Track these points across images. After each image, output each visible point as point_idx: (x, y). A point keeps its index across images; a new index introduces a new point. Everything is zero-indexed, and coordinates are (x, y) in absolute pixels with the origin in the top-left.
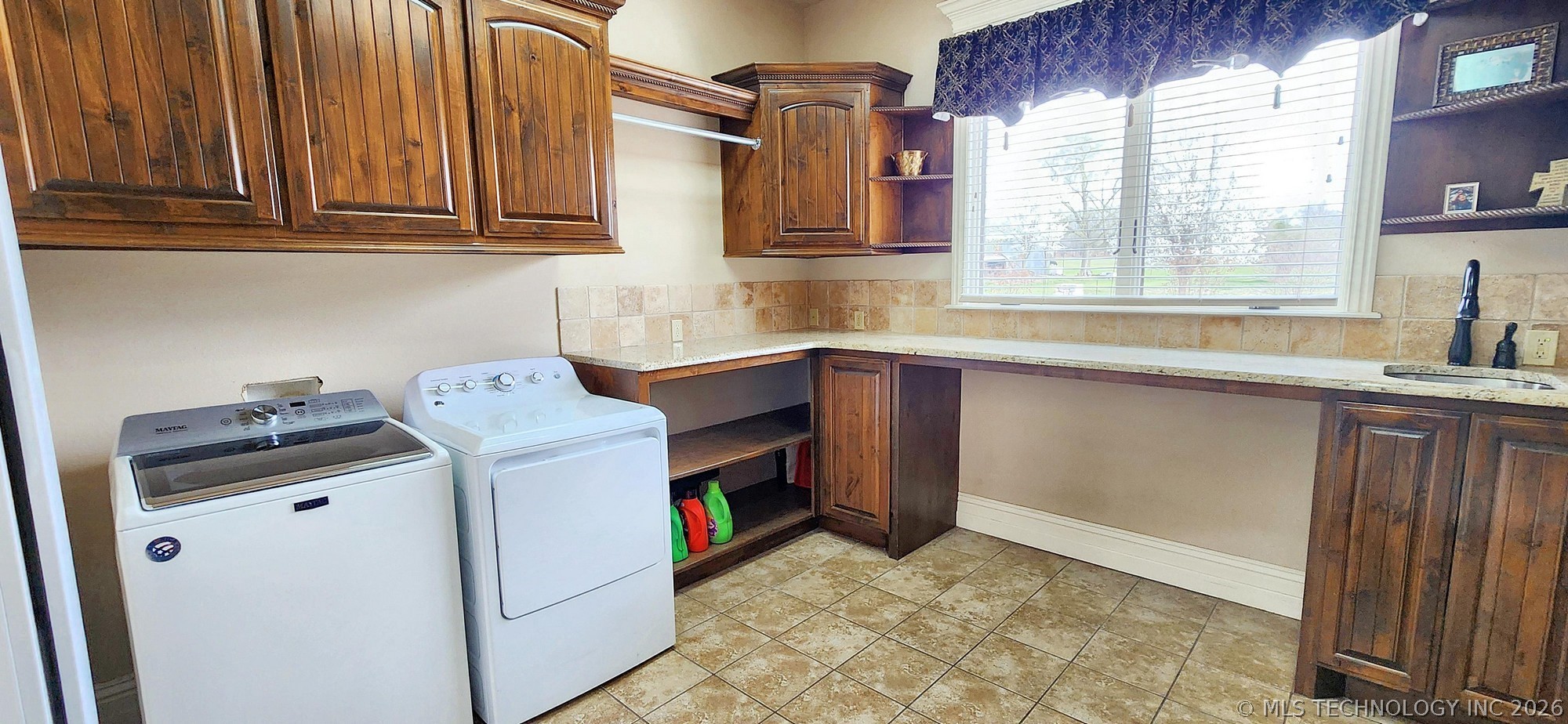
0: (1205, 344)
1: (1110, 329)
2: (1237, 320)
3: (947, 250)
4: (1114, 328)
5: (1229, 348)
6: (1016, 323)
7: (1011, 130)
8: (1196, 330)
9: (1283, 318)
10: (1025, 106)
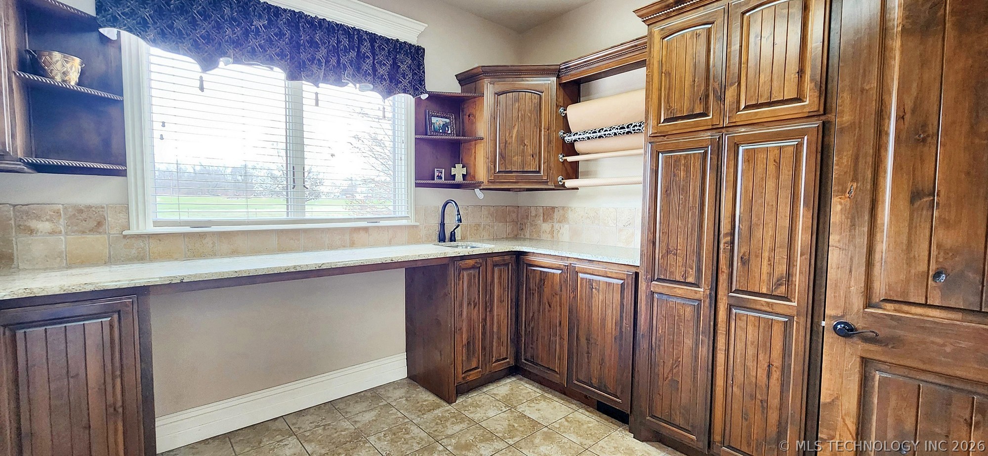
0: (352, 245)
1: (296, 241)
2: (366, 229)
3: (123, 173)
4: (298, 240)
5: (364, 245)
6: (214, 243)
7: (206, 76)
8: (347, 237)
9: (381, 227)
10: (222, 62)
